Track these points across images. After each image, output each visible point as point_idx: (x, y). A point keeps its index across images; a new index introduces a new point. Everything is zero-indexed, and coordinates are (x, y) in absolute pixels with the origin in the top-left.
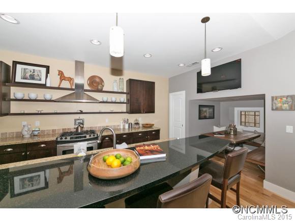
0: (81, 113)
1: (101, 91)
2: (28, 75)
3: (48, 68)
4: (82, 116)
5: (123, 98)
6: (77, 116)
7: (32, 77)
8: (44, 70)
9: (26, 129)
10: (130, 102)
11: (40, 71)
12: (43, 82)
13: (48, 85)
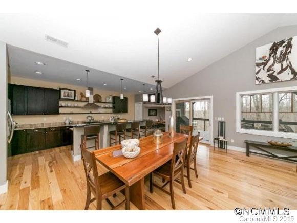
0: (91, 113)
1: (101, 102)
2: (66, 94)
3: (75, 91)
4: (91, 115)
5: (111, 106)
6: (89, 115)
7: (68, 96)
8: (73, 92)
9: (67, 120)
10: (114, 107)
11: (71, 93)
12: (73, 98)
13: (76, 99)
